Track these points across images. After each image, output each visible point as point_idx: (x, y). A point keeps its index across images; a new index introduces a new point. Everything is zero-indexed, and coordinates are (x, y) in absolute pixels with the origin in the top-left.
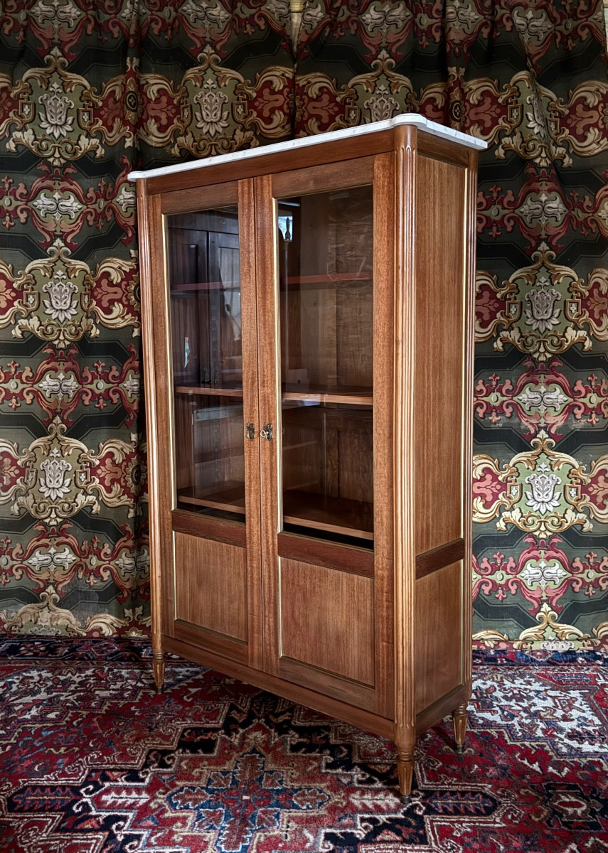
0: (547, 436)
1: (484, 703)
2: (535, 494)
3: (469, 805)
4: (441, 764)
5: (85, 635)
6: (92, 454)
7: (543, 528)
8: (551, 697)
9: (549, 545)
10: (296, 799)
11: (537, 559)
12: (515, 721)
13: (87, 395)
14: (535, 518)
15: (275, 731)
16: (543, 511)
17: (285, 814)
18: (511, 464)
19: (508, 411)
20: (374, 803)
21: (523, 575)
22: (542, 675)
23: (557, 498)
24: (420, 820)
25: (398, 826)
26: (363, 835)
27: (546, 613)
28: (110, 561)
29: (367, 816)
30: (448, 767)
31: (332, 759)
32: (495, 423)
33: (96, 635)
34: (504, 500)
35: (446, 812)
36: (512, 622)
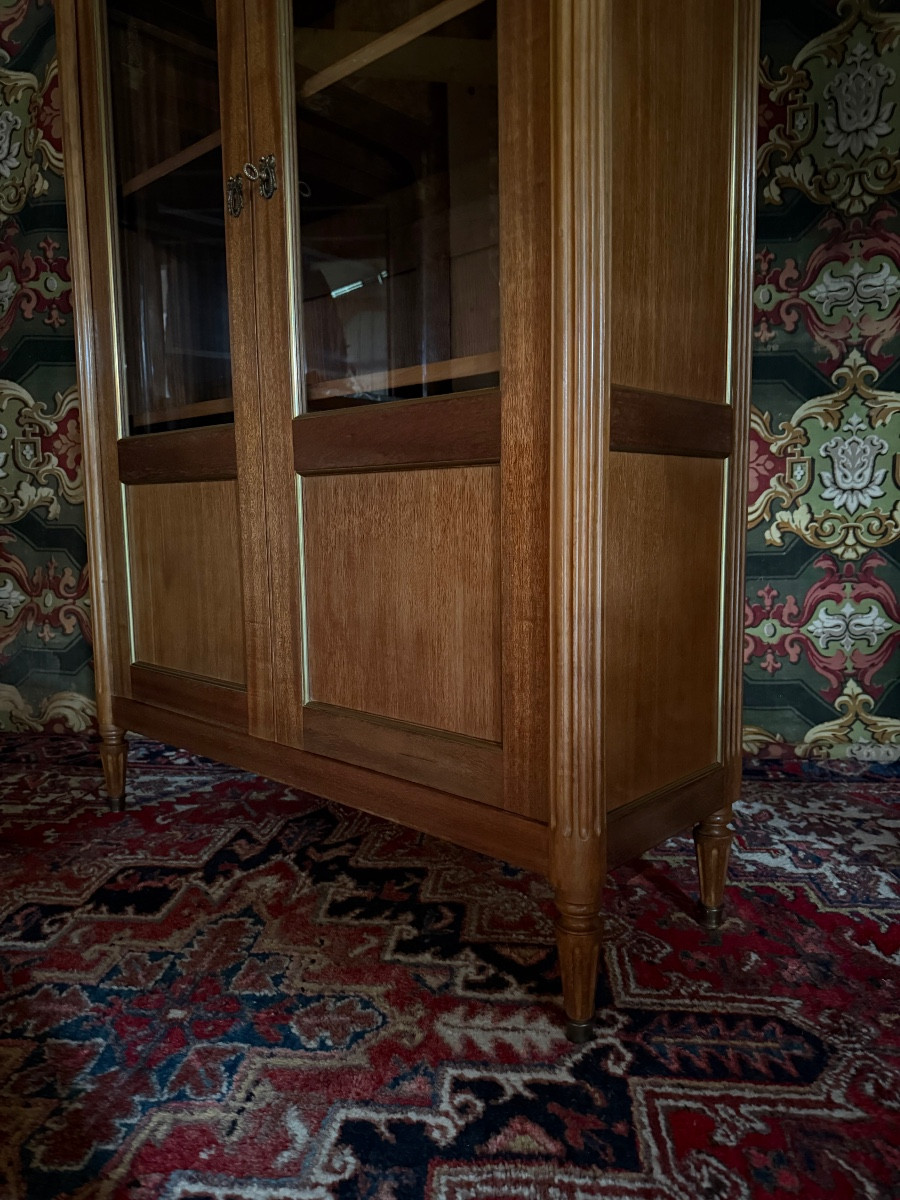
0: (864, 361)
1: (752, 837)
2: (839, 474)
3: (749, 1051)
4: (669, 949)
5: (41, 729)
6: (42, 410)
7: (850, 540)
8: (888, 829)
9: (859, 572)
10: (298, 1022)
11: (838, 599)
12: (826, 869)
13: (29, 301)
14: (836, 522)
15: (309, 876)
16: (852, 507)
17: (255, 1060)
18: (794, 422)
19: (789, 321)
20: (496, 1040)
21: (811, 628)
22: (860, 795)
23: (878, 481)
24: (618, 1089)
25: (553, 1108)
26: (452, 1132)
27: (854, 697)
28: (75, 599)
29: (471, 1074)
30: (687, 956)
31: (415, 932)
32: (766, 344)
33: (58, 729)
34: (780, 489)
35: (688, 1071)
36: (791, 713)
